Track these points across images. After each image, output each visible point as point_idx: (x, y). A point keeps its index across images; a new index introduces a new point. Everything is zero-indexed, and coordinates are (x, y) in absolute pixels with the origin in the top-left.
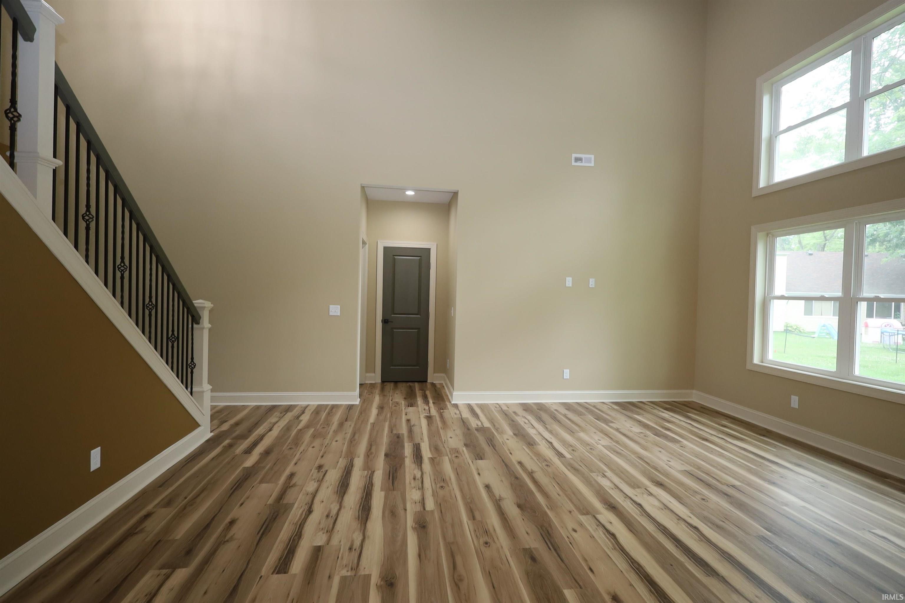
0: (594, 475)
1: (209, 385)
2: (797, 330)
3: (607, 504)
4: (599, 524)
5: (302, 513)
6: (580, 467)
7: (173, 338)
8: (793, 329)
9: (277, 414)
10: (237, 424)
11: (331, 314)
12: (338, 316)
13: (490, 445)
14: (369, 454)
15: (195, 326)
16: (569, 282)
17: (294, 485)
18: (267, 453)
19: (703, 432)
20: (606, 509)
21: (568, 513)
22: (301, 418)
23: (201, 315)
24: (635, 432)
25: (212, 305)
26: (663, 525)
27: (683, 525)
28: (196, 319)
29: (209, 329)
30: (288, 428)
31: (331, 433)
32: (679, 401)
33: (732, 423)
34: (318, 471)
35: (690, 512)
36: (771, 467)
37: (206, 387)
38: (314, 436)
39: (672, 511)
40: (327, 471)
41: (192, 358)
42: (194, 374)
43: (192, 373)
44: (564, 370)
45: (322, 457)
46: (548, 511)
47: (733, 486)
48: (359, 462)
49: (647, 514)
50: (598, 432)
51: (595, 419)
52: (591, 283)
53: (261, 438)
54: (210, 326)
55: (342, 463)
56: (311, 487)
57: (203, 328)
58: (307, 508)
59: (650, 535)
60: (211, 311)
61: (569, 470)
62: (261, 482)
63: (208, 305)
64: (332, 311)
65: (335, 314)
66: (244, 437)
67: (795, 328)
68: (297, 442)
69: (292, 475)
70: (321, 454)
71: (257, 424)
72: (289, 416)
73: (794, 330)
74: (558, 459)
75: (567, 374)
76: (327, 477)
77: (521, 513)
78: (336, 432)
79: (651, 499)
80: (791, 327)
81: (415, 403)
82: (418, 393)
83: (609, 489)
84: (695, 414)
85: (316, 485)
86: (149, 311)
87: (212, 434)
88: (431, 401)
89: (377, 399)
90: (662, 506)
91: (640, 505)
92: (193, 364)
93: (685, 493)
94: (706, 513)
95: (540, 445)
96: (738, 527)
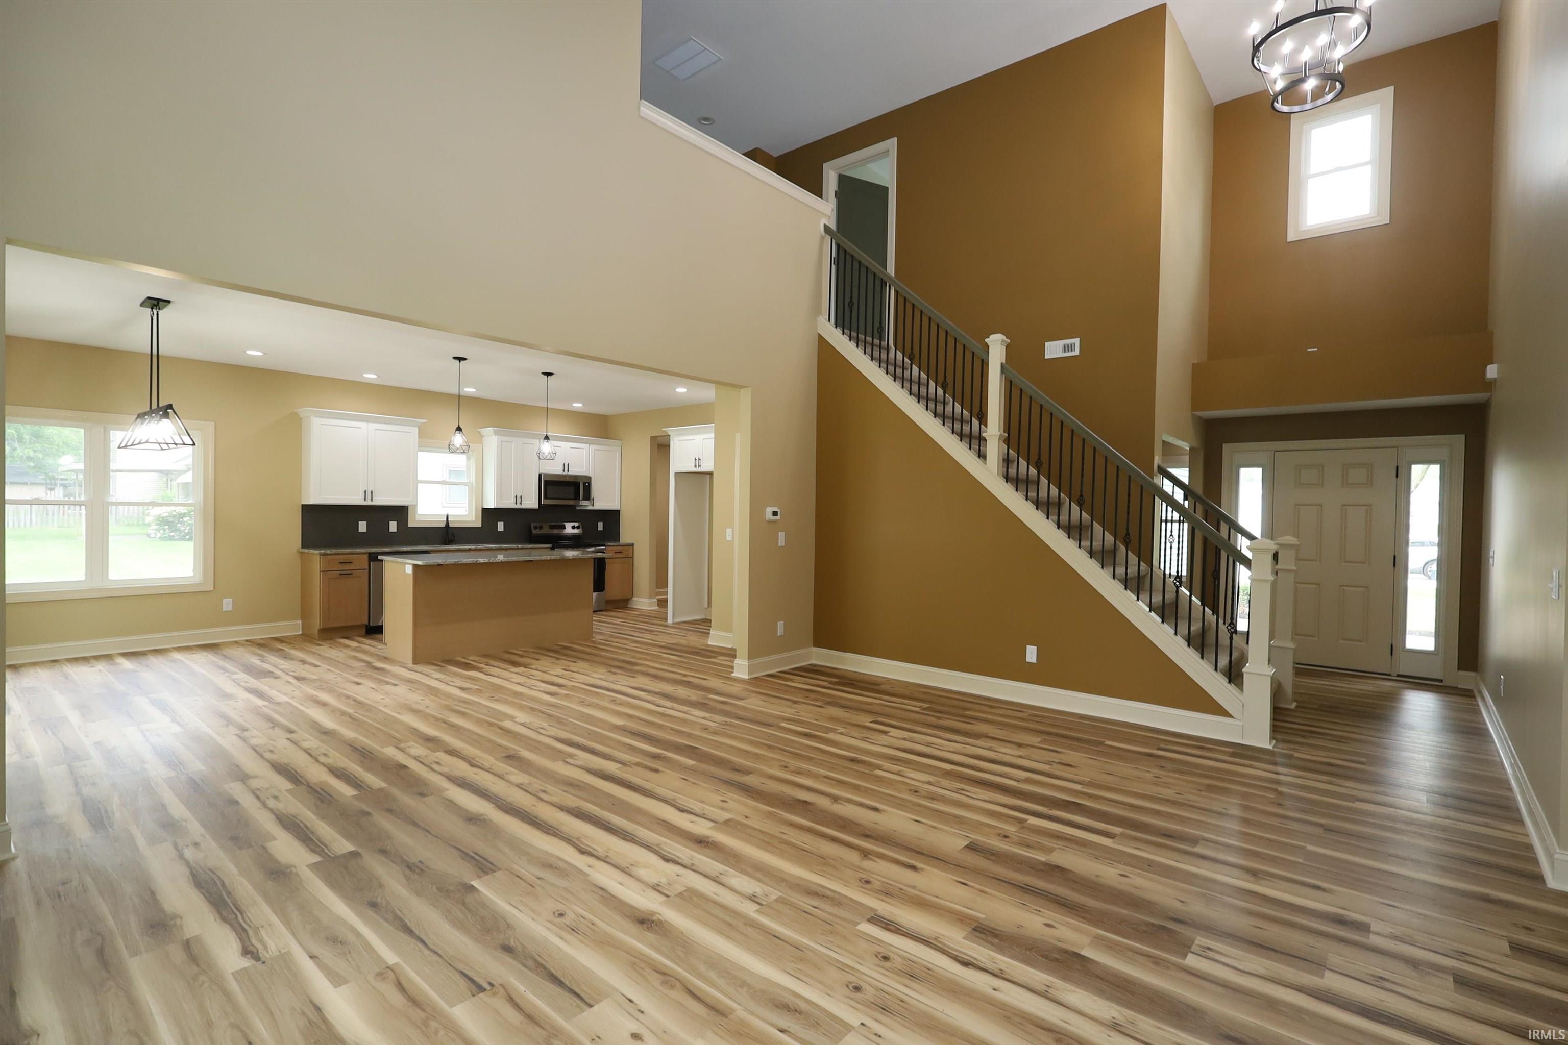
0: (775, 894)
3: (712, 844)
6: (815, 904)
20: (708, 837)
21: (747, 815)
26: (627, 842)
27: (601, 851)
35: (588, 875)
39: (616, 867)
49: (653, 850)
74: (877, 910)
79: (652, 878)
83: (727, 871)
90: (634, 870)
91: (667, 860)
93: (595, 920)
94: (562, 883)
95: (963, 938)
96: (518, 876)
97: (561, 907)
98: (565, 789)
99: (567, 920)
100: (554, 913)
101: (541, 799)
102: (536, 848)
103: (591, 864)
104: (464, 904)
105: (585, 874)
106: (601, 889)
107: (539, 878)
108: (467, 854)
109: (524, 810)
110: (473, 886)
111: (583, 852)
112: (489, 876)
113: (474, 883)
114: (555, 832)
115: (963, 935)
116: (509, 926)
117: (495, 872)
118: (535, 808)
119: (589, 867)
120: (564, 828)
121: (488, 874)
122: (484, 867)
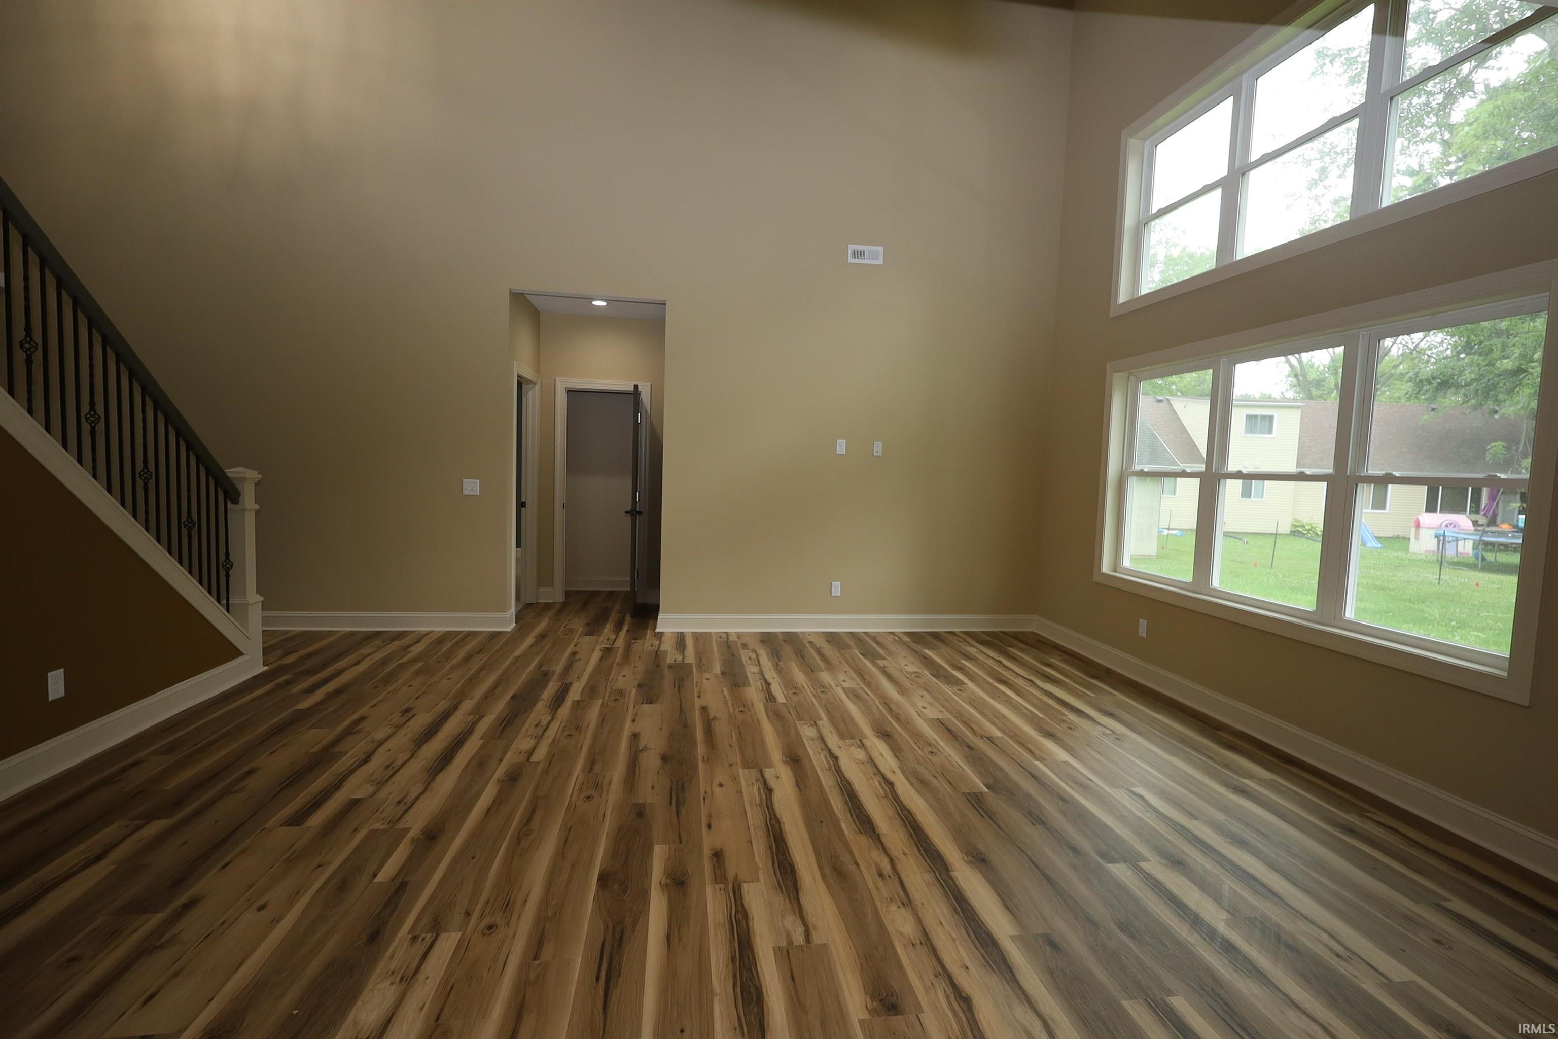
0: (800, 723)
1: (258, 595)
2: (1311, 532)
3: (791, 756)
4: (760, 778)
5: (354, 763)
6: (788, 714)
7: (189, 522)
8: (1306, 530)
9: (378, 643)
10: (309, 656)
11: (465, 492)
12: (477, 495)
13: (676, 686)
14: (489, 696)
15: (230, 506)
16: (841, 446)
17: (360, 731)
18: (338, 692)
19: (1011, 672)
20: (785, 762)
21: (728, 766)
22: (411, 649)
23: (239, 488)
24: (906, 672)
25: (260, 476)
26: (849, 780)
27: (876, 782)
28: (232, 494)
29: (256, 512)
30: (384, 662)
31: (448, 666)
32: (1010, 632)
33: (1065, 661)
34: (403, 716)
35: (899, 767)
36: (1067, 716)
37: (254, 598)
38: (418, 673)
39: (875, 767)
40: (415, 715)
41: (227, 555)
42: (230, 578)
43: (227, 576)
44: (833, 583)
45: (417, 698)
46: (700, 765)
47: (990, 739)
48: (467, 705)
49: (837, 767)
50: (851, 671)
51: (861, 654)
52: (875, 449)
53: (339, 673)
54: (257, 507)
55: (443, 705)
56: (380, 735)
57: (245, 510)
58: (363, 757)
59: (821, 791)
60: (258, 484)
61: (768, 717)
62: (311, 728)
63: (253, 475)
64: (466, 489)
65: (472, 493)
66: (312, 672)
67: (1308, 527)
68: (388, 680)
69: (363, 719)
70: (416, 696)
71: (341, 655)
72: (396, 644)
73: (1306, 532)
74: (764, 704)
75: (837, 589)
76: (412, 722)
77: (661, 765)
78: (454, 668)
79: (857, 751)
80: (1303, 526)
81: (598, 631)
82: (614, 616)
83: (808, 739)
84: (1019, 649)
85: (389, 731)
86: (144, 482)
87: (266, 668)
88: (625, 628)
89: (543, 625)
90: (866, 760)
91: (836, 759)
92: (228, 563)
93: (914, 745)
94: (920, 769)
95: (751, 686)
96: (951, 784)
97: (930, 757)
98: (853, 868)
99: (930, 749)
100: (936, 754)
101: (892, 862)
102: (927, 802)
103: (891, 773)
104: (994, 778)
105: (901, 769)
106: (897, 757)
107: (936, 777)
108: (990, 817)
109: (919, 850)
110: (987, 788)
111: (891, 784)
112: (973, 791)
113: (986, 790)
114: (902, 810)
115: (749, 688)
116: (966, 757)
117: (968, 793)
118: (906, 851)
119: (894, 772)
120: (891, 812)
121: (974, 793)
122: (976, 800)
